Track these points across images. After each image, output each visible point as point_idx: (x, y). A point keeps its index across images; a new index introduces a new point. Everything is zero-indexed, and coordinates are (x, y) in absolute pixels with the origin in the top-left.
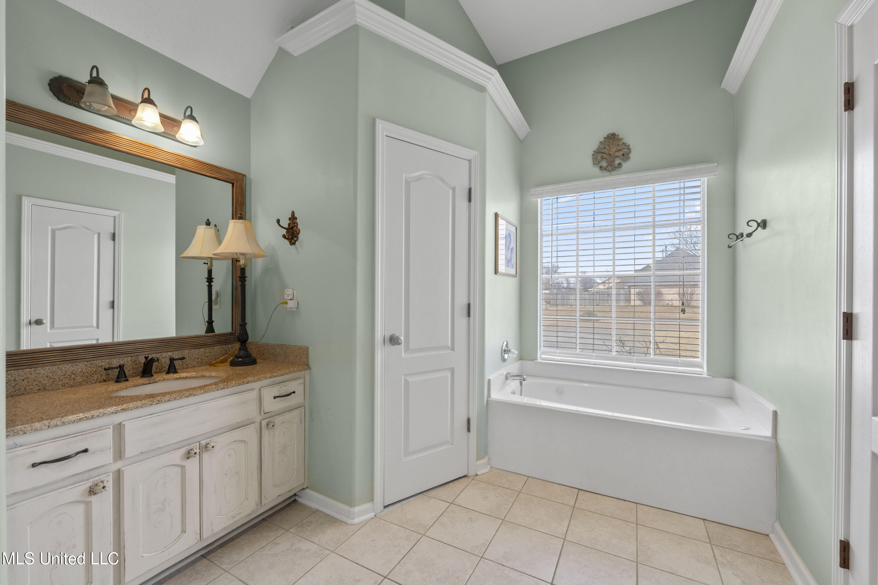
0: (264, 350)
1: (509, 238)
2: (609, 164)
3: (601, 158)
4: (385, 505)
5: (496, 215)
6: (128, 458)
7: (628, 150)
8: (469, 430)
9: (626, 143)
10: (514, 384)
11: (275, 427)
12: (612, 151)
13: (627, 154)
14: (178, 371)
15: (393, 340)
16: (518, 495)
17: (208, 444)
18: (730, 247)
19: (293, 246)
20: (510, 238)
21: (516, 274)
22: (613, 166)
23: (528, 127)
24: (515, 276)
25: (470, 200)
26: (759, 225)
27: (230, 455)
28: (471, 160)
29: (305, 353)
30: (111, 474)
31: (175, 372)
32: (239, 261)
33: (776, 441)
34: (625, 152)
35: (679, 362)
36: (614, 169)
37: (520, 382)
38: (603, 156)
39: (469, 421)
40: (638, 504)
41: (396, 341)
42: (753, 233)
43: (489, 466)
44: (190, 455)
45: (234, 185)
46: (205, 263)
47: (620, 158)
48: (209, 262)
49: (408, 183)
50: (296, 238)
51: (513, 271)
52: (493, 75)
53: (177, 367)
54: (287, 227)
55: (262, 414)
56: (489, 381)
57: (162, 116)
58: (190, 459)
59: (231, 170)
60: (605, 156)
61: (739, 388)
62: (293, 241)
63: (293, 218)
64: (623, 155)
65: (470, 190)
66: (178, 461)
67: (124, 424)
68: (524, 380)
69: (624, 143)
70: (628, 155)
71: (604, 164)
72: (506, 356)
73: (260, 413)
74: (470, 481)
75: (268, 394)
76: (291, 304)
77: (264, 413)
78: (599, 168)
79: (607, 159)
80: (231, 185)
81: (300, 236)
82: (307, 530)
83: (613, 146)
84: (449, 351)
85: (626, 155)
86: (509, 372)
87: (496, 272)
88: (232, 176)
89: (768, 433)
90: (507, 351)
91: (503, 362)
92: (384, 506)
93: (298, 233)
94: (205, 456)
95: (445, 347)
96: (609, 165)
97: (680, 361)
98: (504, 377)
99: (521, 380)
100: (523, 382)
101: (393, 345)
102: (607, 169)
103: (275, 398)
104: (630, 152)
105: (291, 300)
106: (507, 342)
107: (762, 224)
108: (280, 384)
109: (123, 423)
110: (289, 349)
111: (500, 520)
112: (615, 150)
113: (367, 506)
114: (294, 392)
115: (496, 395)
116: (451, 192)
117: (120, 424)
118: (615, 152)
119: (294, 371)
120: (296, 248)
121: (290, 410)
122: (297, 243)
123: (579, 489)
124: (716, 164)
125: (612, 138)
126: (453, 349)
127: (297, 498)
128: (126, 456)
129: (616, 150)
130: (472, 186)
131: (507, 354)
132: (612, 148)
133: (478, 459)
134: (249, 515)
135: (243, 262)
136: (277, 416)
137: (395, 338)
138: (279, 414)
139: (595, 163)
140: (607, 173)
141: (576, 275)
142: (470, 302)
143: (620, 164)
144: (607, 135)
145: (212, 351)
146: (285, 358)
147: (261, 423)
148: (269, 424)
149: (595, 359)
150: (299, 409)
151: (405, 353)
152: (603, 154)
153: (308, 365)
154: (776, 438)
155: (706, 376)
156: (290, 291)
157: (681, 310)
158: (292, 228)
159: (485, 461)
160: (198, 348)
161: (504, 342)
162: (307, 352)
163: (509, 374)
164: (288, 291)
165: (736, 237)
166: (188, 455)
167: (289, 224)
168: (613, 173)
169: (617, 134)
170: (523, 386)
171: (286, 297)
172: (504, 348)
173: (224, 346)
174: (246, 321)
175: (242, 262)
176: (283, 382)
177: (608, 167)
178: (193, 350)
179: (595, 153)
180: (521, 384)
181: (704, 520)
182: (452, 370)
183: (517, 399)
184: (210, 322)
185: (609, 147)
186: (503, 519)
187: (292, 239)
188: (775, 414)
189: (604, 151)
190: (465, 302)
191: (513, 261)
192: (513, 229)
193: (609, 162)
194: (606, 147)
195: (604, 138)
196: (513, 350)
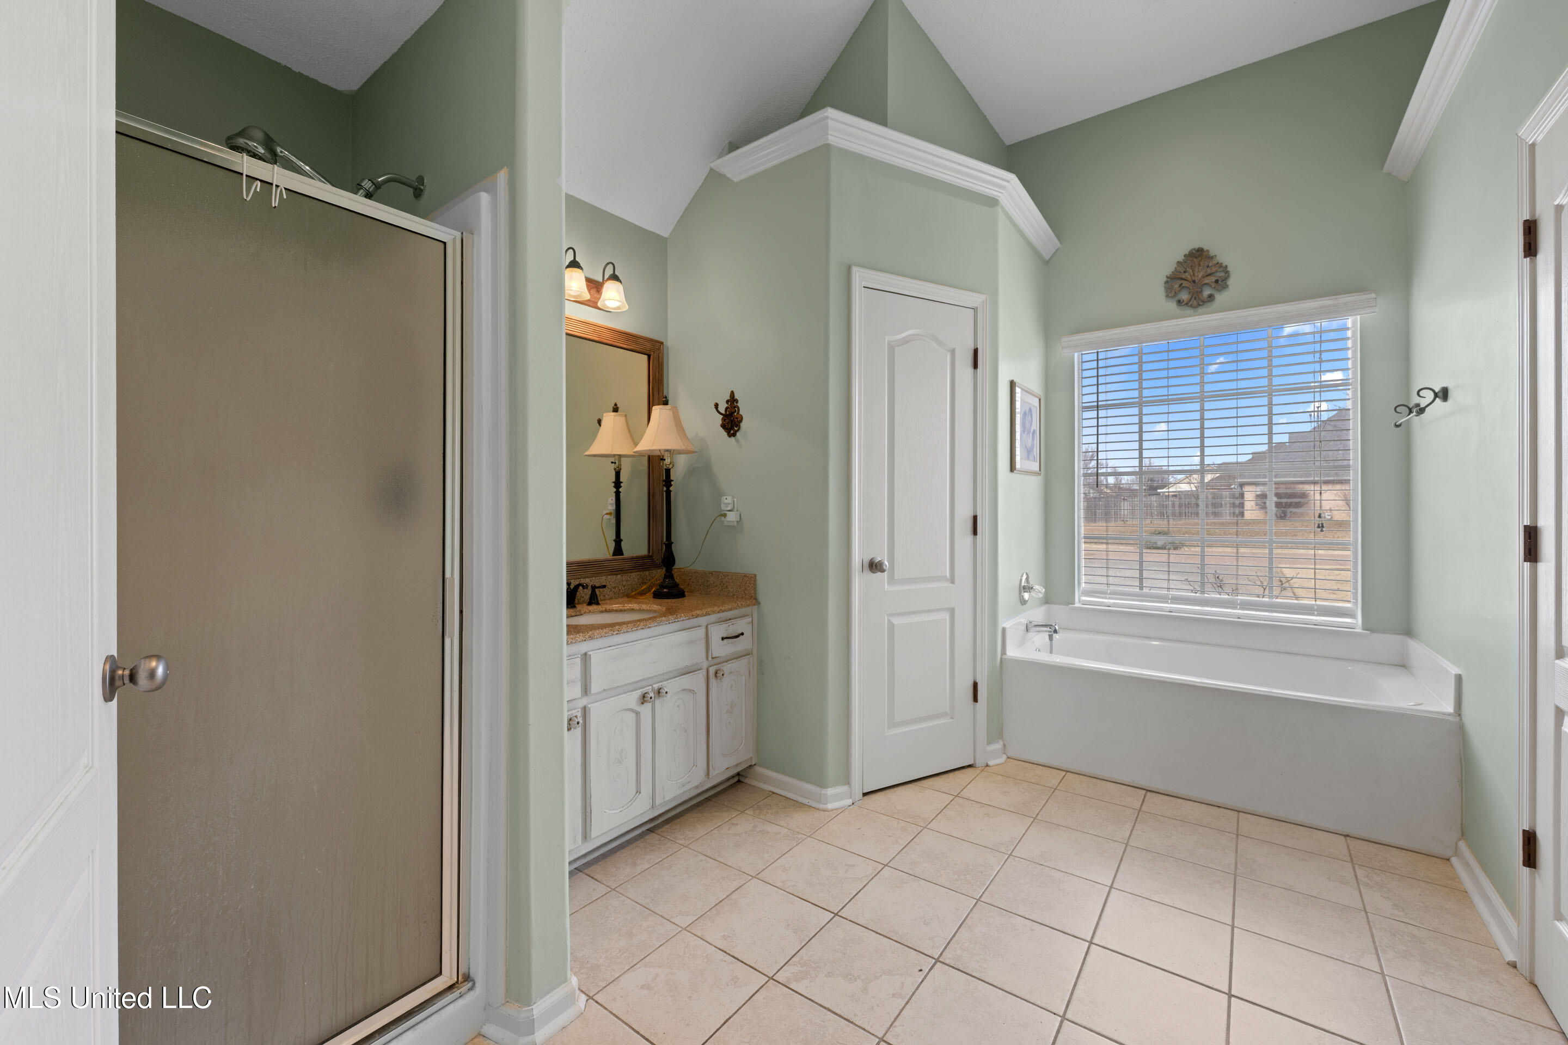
0: (690, 579)
1: (1030, 417)
2: (1192, 296)
3: (1179, 287)
4: (864, 792)
5: (1012, 385)
6: (594, 694)
7: (1225, 274)
8: (975, 699)
9: (1222, 264)
10: (1041, 638)
11: (725, 675)
12: (1198, 276)
13: (1224, 280)
14: (600, 602)
15: (874, 566)
16: (1053, 792)
17: (660, 689)
18: (1397, 426)
19: (733, 438)
20: (1032, 416)
21: (1040, 470)
22: (1200, 299)
23: (1057, 241)
24: (1038, 474)
25: (975, 366)
26: (1436, 395)
27: (678, 706)
28: (977, 307)
29: (753, 582)
30: (580, 710)
31: (598, 604)
32: (665, 460)
33: (1461, 720)
34: (1220, 277)
35: (1314, 608)
36: (1201, 303)
37: (1049, 635)
38: (1182, 284)
39: (975, 685)
40: (1240, 813)
41: (879, 567)
42: (1427, 409)
43: (1004, 757)
44: (645, 699)
45: (651, 356)
46: (612, 463)
47: (1211, 286)
48: (617, 460)
49: (892, 349)
50: (736, 427)
51: (1035, 466)
52: (1008, 181)
53: (599, 599)
54: (723, 412)
55: (710, 659)
56: (1004, 630)
57: (588, 280)
58: (645, 704)
59: (647, 338)
60: (1185, 284)
61: (1416, 649)
62: (732, 432)
63: (732, 400)
64: (1217, 281)
65: (976, 352)
66: (634, 705)
67: (590, 655)
68: (1055, 631)
69: (1218, 263)
70: (1224, 282)
71: (1185, 296)
72: (1026, 596)
73: (707, 658)
74: (978, 772)
75: (717, 632)
76: (732, 517)
77: (713, 658)
78: (1175, 303)
79: (1190, 289)
80: (646, 357)
81: (743, 425)
82: (767, 813)
83: (1200, 268)
84: (947, 584)
85: (1222, 281)
86: (1031, 619)
87: (1012, 468)
88: (649, 346)
89: (1449, 708)
90: (1028, 588)
91: (1022, 605)
92: (863, 794)
93: (741, 421)
94: (658, 703)
95: (941, 578)
96: (1193, 299)
97: (1316, 607)
98: (1024, 627)
99: (1051, 632)
100: (1054, 634)
101: (873, 573)
102: (1190, 304)
103: (723, 639)
104: (1228, 276)
105: (730, 511)
106: (1027, 574)
107: (1440, 394)
108: (728, 622)
109: (589, 653)
110: (729, 577)
111: (1030, 818)
112: (1203, 275)
113: (842, 789)
114: (742, 634)
115: (1013, 652)
116: (949, 355)
117: (586, 654)
118: (1204, 277)
119: (742, 606)
120: (737, 441)
121: (738, 657)
122: (738, 434)
123: (1148, 791)
124: (1373, 295)
125: (1198, 255)
126: (953, 582)
127: (742, 779)
128: (592, 692)
129: (1205, 275)
130: (979, 344)
131: (1027, 592)
132: (1198, 271)
133: (989, 742)
134: (697, 787)
135: (669, 460)
136: (725, 664)
137: (876, 563)
138: (727, 662)
139: (1170, 295)
140: (1189, 311)
141: (1138, 470)
142: (976, 513)
143: (1211, 297)
144: (1188, 251)
145: (629, 579)
146: (722, 590)
147: (708, 670)
148: (718, 672)
149: (1172, 603)
150: (747, 657)
151: (889, 583)
152: (1182, 282)
153: (756, 599)
154: (1460, 715)
155: (1360, 631)
156: (729, 500)
157: (1317, 525)
158: (731, 414)
159: (998, 746)
160: (615, 574)
161: (1023, 574)
162: (755, 581)
163: (1030, 623)
164: (726, 499)
165: (1408, 411)
166: (644, 699)
167: (727, 408)
168: (1200, 310)
169: (1205, 250)
170: (1053, 641)
171: (723, 507)
172: (1023, 584)
173: (641, 573)
174: (672, 540)
175: (667, 461)
176: (730, 619)
177: (1192, 301)
178: (609, 577)
179: (1169, 280)
180: (1051, 637)
181: (1346, 836)
182: (952, 611)
183: (1044, 657)
184: (618, 541)
185: (1193, 270)
186: (1034, 817)
187: (732, 428)
188: (1459, 679)
189: (1183, 276)
190: (969, 515)
191: (1036, 451)
192: (1035, 402)
193: (1193, 294)
194: (1188, 269)
195: (1185, 256)
196: (1037, 587)
